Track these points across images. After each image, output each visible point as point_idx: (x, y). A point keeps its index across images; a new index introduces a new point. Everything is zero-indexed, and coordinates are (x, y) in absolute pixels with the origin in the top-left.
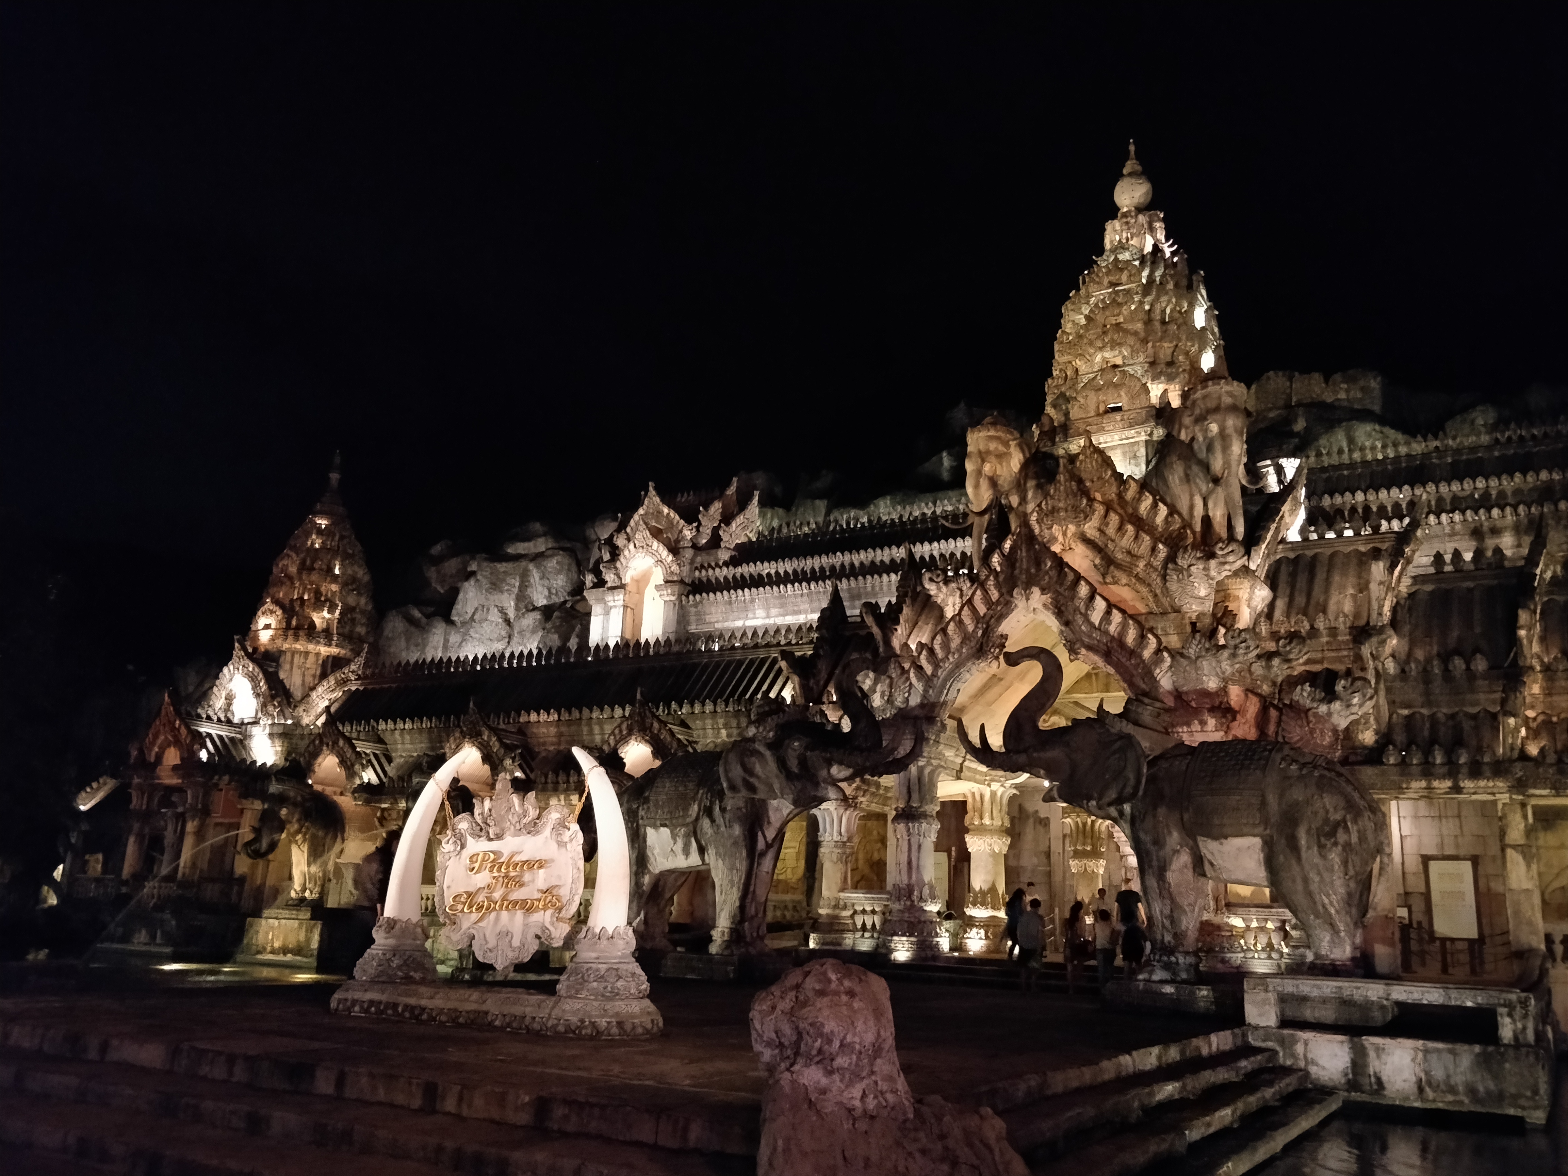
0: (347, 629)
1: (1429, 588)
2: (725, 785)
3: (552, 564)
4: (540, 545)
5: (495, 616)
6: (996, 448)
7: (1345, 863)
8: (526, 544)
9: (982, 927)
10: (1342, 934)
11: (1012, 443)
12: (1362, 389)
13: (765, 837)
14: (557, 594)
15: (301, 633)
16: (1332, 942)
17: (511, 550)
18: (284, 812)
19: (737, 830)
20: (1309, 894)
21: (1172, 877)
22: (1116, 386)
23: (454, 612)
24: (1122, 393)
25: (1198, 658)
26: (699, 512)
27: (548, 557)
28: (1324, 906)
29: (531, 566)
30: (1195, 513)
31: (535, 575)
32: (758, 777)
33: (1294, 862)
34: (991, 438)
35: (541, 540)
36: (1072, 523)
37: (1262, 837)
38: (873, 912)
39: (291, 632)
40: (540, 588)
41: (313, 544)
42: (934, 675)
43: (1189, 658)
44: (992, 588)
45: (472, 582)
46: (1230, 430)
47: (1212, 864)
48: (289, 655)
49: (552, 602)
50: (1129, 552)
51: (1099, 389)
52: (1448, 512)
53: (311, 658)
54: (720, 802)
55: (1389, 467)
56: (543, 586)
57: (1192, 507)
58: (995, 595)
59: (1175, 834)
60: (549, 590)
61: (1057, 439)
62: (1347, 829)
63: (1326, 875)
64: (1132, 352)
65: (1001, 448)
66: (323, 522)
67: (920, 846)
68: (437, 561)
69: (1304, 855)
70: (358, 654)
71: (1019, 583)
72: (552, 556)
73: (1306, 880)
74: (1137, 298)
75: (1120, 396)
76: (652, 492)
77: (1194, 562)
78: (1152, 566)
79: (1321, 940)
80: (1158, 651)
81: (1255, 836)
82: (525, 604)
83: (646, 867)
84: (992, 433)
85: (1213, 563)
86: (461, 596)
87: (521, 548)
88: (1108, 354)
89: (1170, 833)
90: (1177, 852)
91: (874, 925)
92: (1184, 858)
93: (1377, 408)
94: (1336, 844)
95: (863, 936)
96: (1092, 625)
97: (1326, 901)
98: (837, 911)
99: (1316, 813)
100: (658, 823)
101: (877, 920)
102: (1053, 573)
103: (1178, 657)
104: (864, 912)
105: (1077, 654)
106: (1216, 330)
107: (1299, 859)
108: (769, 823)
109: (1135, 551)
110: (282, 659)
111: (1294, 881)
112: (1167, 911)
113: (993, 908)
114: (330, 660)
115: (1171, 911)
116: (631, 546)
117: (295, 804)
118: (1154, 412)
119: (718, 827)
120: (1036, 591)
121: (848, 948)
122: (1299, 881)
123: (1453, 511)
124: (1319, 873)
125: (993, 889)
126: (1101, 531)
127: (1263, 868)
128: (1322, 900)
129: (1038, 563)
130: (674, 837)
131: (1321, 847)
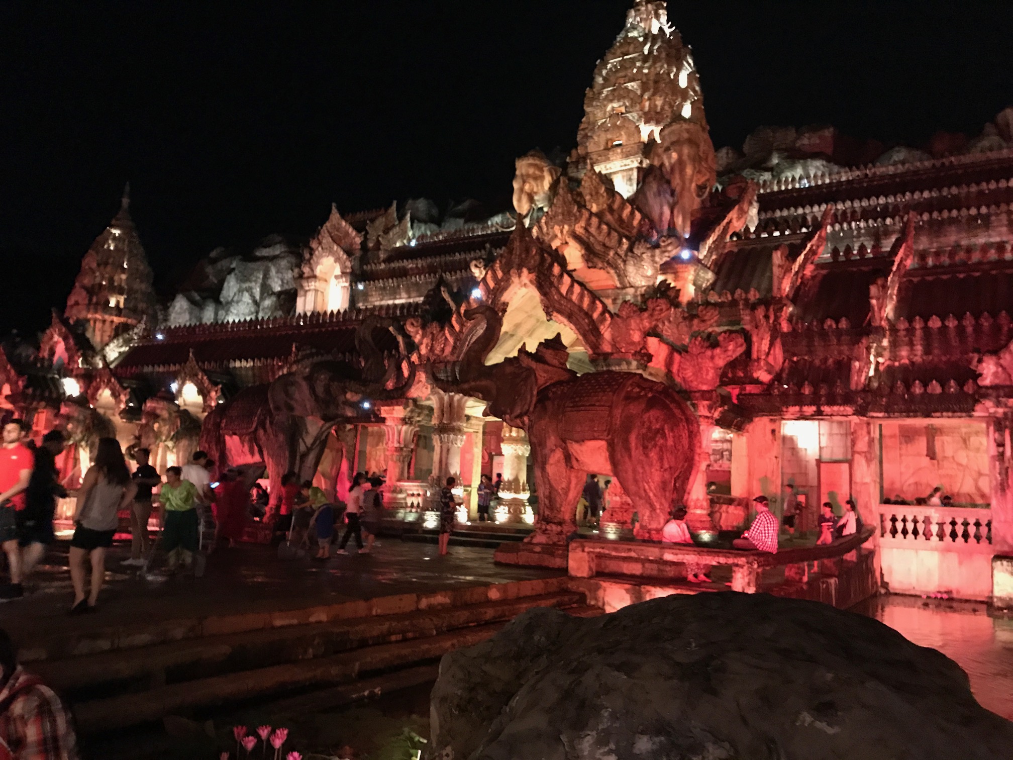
0: (131, 305)
1: (824, 272)
2: (271, 406)
3: (284, 263)
4: (277, 250)
5: (246, 298)
6: (534, 173)
7: (661, 459)
8: (267, 250)
9: (507, 505)
10: (658, 511)
11: (546, 169)
12: (820, 138)
13: (305, 443)
14: (287, 283)
15: (99, 307)
16: (651, 517)
17: (258, 254)
18: (70, 426)
19: (281, 438)
20: (636, 481)
21: (550, 469)
22: (619, 128)
23: (221, 296)
24: (623, 133)
25: (628, 317)
26: (367, 224)
27: (281, 258)
28: (645, 491)
29: (270, 264)
30: (664, 219)
31: (273, 271)
32: (296, 401)
33: (627, 459)
34: (530, 165)
35: (278, 246)
36: (567, 224)
37: (607, 441)
38: (419, 495)
39: (92, 307)
40: (276, 280)
41: (109, 246)
42: (461, 331)
43: (622, 317)
44: (498, 269)
45: (233, 275)
46: (685, 157)
47: (577, 460)
48: (92, 323)
49: (284, 289)
50: (604, 245)
51: (607, 130)
52: (856, 221)
53: (108, 324)
54: (270, 417)
55: (824, 190)
56: (278, 277)
57: (661, 214)
58: (500, 274)
59: (553, 438)
60: (282, 280)
61: (580, 167)
62: (664, 436)
63: (647, 468)
64: (632, 103)
65: (537, 173)
66: (117, 232)
67: (448, 450)
68: (214, 261)
69: (633, 453)
70: (139, 322)
71: (514, 265)
72: (283, 258)
73: (634, 471)
74: (638, 64)
75: (621, 135)
76: (334, 210)
77: (645, 251)
78: (618, 255)
79: (643, 515)
80: (603, 314)
81: (602, 439)
82: (266, 289)
83: (226, 462)
84: (531, 161)
85: (657, 252)
86: (226, 284)
87: (265, 252)
88: (615, 105)
89: (549, 438)
90: (553, 451)
91: (418, 504)
92: (558, 455)
93: (829, 151)
94: (655, 446)
95: (411, 512)
96: (561, 294)
97: (647, 487)
98: (395, 495)
99: (643, 423)
100: (231, 432)
101: (420, 500)
102: (537, 258)
103: (615, 317)
104: (413, 495)
105: (551, 315)
106: (697, 88)
107: (630, 456)
108: (307, 432)
109: (608, 244)
110: (87, 325)
111: (626, 473)
112: (547, 493)
113: (515, 492)
114: (121, 325)
115: (550, 493)
116: (320, 249)
117: (78, 421)
118: (642, 146)
119: (269, 436)
120: (525, 271)
121: (400, 519)
122: (630, 472)
123: (859, 221)
124: (643, 468)
125: (516, 480)
126: (586, 229)
127: (609, 463)
128: (644, 486)
129: (527, 251)
130: (242, 442)
131: (645, 448)
